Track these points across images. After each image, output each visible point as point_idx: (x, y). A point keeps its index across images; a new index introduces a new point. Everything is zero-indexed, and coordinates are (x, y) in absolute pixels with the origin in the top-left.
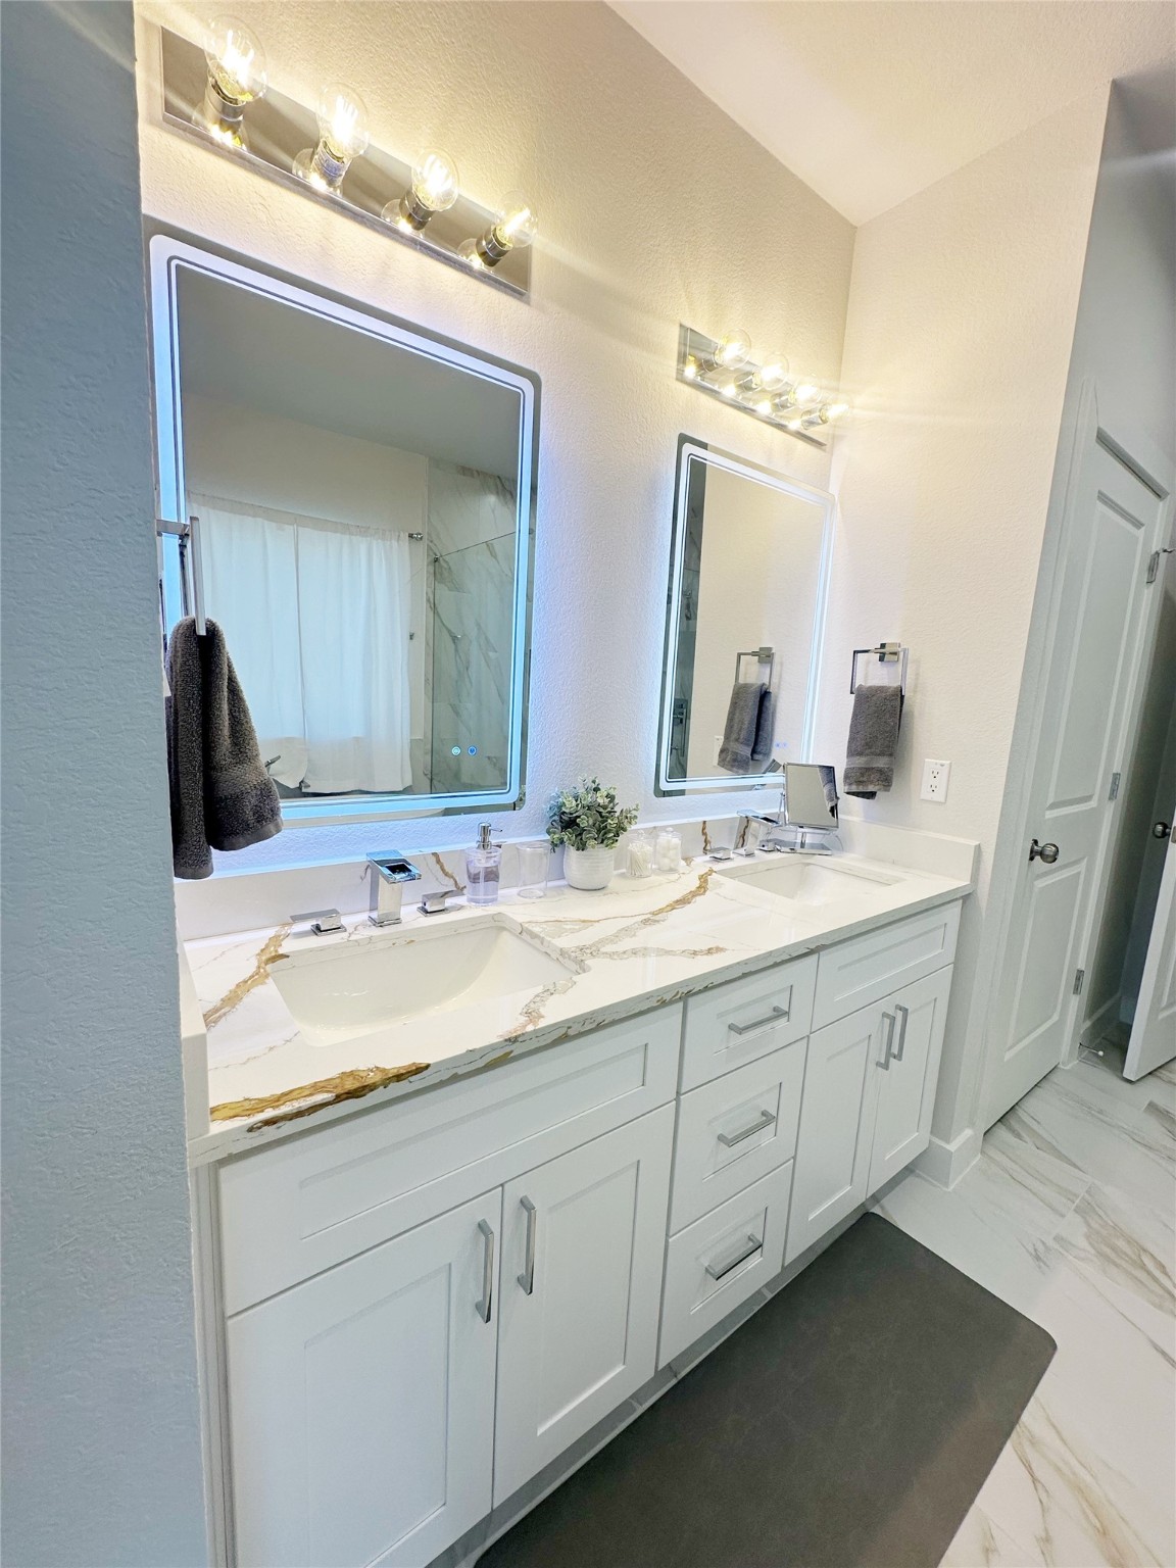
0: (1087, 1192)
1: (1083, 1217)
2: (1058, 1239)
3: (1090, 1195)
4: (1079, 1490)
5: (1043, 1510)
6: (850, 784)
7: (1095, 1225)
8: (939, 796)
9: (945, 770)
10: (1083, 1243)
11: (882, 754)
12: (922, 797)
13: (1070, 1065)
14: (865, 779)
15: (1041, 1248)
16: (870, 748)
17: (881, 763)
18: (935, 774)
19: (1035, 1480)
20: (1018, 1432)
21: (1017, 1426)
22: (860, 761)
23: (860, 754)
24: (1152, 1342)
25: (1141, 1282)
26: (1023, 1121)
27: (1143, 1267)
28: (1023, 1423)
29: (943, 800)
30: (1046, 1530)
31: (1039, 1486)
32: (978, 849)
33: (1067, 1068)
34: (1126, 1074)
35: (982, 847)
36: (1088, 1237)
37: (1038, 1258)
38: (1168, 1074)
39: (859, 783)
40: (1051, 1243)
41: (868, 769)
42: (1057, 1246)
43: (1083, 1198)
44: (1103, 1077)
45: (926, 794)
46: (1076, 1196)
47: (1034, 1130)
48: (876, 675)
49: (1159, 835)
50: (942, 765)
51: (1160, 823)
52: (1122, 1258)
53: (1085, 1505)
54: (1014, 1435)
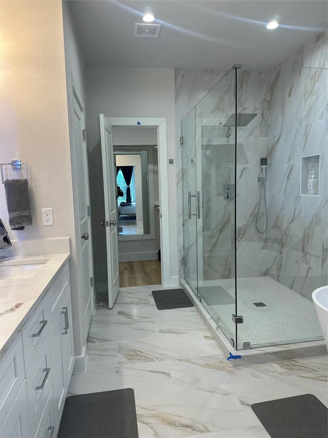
0: (118, 346)
1: (120, 353)
2: (119, 363)
3: (119, 346)
4: (155, 416)
5: (152, 429)
6: (14, 225)
7: (124, 353)
8: (50, 223)
9: (51, 212)
10: (124, 360)
11: (25, 209)
12: (43, 225)
13: (95, 312)
14: (20, 221)
15: (116, 369)
16: (19, 207)
17: (26, 213)
18: (47, 214)
19: (147, 424)
20: (138, 417)
21: (137, 416)
22: (16, 214)
23: (15, 210)
24: (149, 371)
25: (140, 359)
26: (93, 337)
27: (138, 355)
28: (137, 414)
29: (52, 224)
30: (155, 432)
31: (148, 424)
32: (70, 240)
33: (94, 314)
34: (109, 307)
35: (71, 239)
36: (124, 357)
37: (117, 372)
38: (118, 302)
39: (18, 223)
40: (118, 365)
41: (21, 217)
42: (120, 365)
43: (118, 348)
44: (104, 311)
45: (45, 223)
46: (116, 349)
47: (96, 338)
48: (13, 176)
49: (102, 225)
50: (49, 210)
51: (102, 221)
52: (133, 357)
53: (158, 418)
54: (137, 419)
